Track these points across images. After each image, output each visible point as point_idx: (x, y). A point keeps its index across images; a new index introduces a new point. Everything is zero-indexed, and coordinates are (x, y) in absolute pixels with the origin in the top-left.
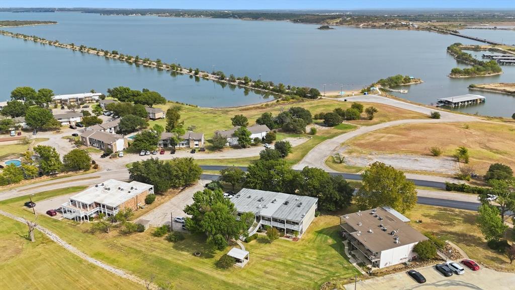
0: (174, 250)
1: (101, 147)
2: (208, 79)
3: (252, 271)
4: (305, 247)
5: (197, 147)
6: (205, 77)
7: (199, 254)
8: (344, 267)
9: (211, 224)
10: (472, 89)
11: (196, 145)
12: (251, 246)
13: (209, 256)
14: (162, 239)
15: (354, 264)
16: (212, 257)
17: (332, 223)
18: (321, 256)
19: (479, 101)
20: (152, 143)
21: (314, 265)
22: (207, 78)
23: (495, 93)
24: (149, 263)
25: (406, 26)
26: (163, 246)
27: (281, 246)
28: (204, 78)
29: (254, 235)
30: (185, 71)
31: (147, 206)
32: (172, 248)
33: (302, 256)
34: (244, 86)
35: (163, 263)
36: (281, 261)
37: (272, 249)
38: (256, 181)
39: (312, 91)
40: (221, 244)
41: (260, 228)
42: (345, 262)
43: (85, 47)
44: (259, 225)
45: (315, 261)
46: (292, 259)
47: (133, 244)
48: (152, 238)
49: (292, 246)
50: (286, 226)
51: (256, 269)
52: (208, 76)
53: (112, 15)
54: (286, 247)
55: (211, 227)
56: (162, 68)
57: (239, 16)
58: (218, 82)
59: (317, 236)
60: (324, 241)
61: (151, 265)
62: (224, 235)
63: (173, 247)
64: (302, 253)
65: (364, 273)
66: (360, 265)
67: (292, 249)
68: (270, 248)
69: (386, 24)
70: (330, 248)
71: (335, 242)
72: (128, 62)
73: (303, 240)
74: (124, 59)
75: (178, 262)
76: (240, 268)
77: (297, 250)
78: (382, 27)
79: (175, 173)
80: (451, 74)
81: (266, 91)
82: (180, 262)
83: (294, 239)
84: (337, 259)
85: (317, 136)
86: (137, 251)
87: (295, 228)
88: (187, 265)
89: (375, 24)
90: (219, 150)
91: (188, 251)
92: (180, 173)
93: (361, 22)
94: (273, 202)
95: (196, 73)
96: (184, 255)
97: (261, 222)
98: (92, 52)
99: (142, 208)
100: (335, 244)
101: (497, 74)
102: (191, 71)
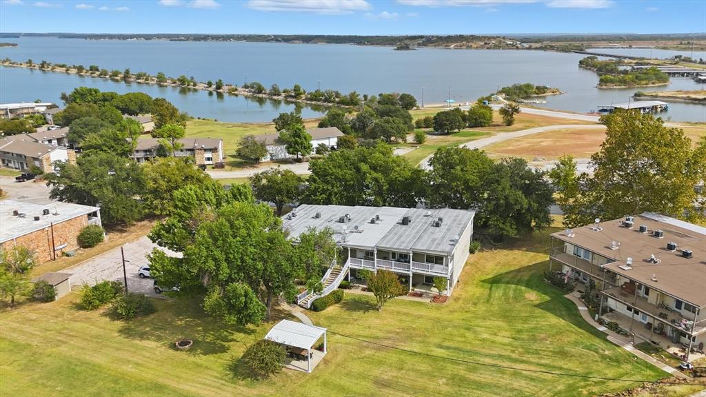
0: (122, 338)
1: (23, 167)
2: (236, 95)
3: (336, 380)
4: (469, 315)
5: (210, 162)
6: (233, 92)
7: (187, 343)
8: (604, 357)
9: (217, 253)
10: (639, 98)
11: (209, 159)
12: (329, 318)
13: (215, 349)
14: (95, 315)
15: (629, 348)
16: (224, 350)
17: (515, 262)
18: (519, 331)
19: (659, 110)
20: (119, 152)
21: (513, 355)
22: (236, 92)
23: (675, 102)
24: (37, 376)
25: (513, 45)
26: (94, 330)
27: (407, 314)
28: (230, 93)
29: (334, 293)
30: (200, 86)
31: (82, 251)
32: (117, 334)
33: (468, 334)
34: (293, 100)
35: (80, 373)
36: (415, 350)
37: (385, 322)
38: (330, 187)
39: (403, 97)
40: (246, 307)
41: (346, 278)
42: (598, 342)
43: (49, 65)
44: (345, 270)
45: (510, 345)
46: (446, 344)
47: (14, 330)
48: (68, 314)
49: (434, 314)
50: (413, 269)
51: (347, 375)
52: (236, 90)
53: (102, 40)
54: (419, 317)
55: (215, 260)
56: (165, 84)
57: (283, 39)
58: (253, 98)
59: (491, 289)
60: (515, 298)
61: (40, 381)
62: (253, 284)
63: (120, 331)
64: (468, 329)
65: (669, 370)
66: (646, 347)
67: (438, 320)
68: (377, 321)
69: (486, 44)
70: (538, 311)
71: (547, 298)
72: (113, 80)
73: (457, 299)
74: (108, 77)
75: (124, 368)
76: (304, 373)
77: (450, 321)
78: (482, 47)
79: (151, 185)
80: (599, 85)
81: (330, 104)
82: (128, 369)
83: (435, 298)
84: (573, 338)
85: (427, 146)
86: (17, 345)
87: (434, 270)
88: (148, 375)
89: (470, 44)
90: (251, 167)
91: (159, 339)
92: (163, 184)
93: (452, 42)
94: (373, 222)
95: (219, 87)
96: (144, 348)
97: (349, 264)
98: (58, 70)
99: (68, 255)
100: (549, 301)
101: (663, 84)
102: (210, 84)
